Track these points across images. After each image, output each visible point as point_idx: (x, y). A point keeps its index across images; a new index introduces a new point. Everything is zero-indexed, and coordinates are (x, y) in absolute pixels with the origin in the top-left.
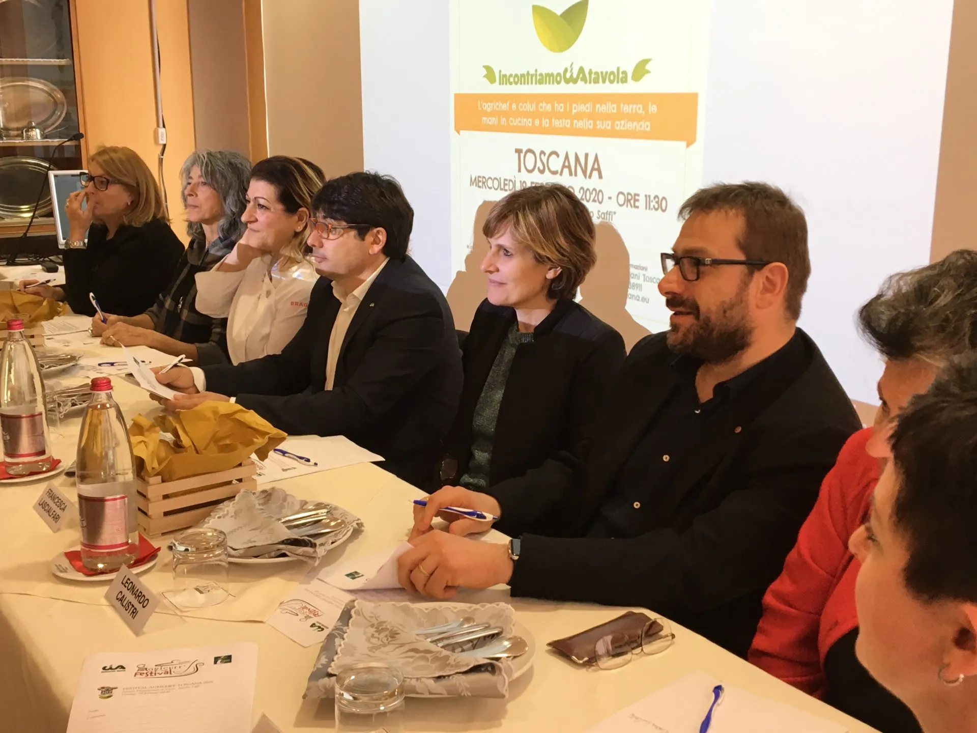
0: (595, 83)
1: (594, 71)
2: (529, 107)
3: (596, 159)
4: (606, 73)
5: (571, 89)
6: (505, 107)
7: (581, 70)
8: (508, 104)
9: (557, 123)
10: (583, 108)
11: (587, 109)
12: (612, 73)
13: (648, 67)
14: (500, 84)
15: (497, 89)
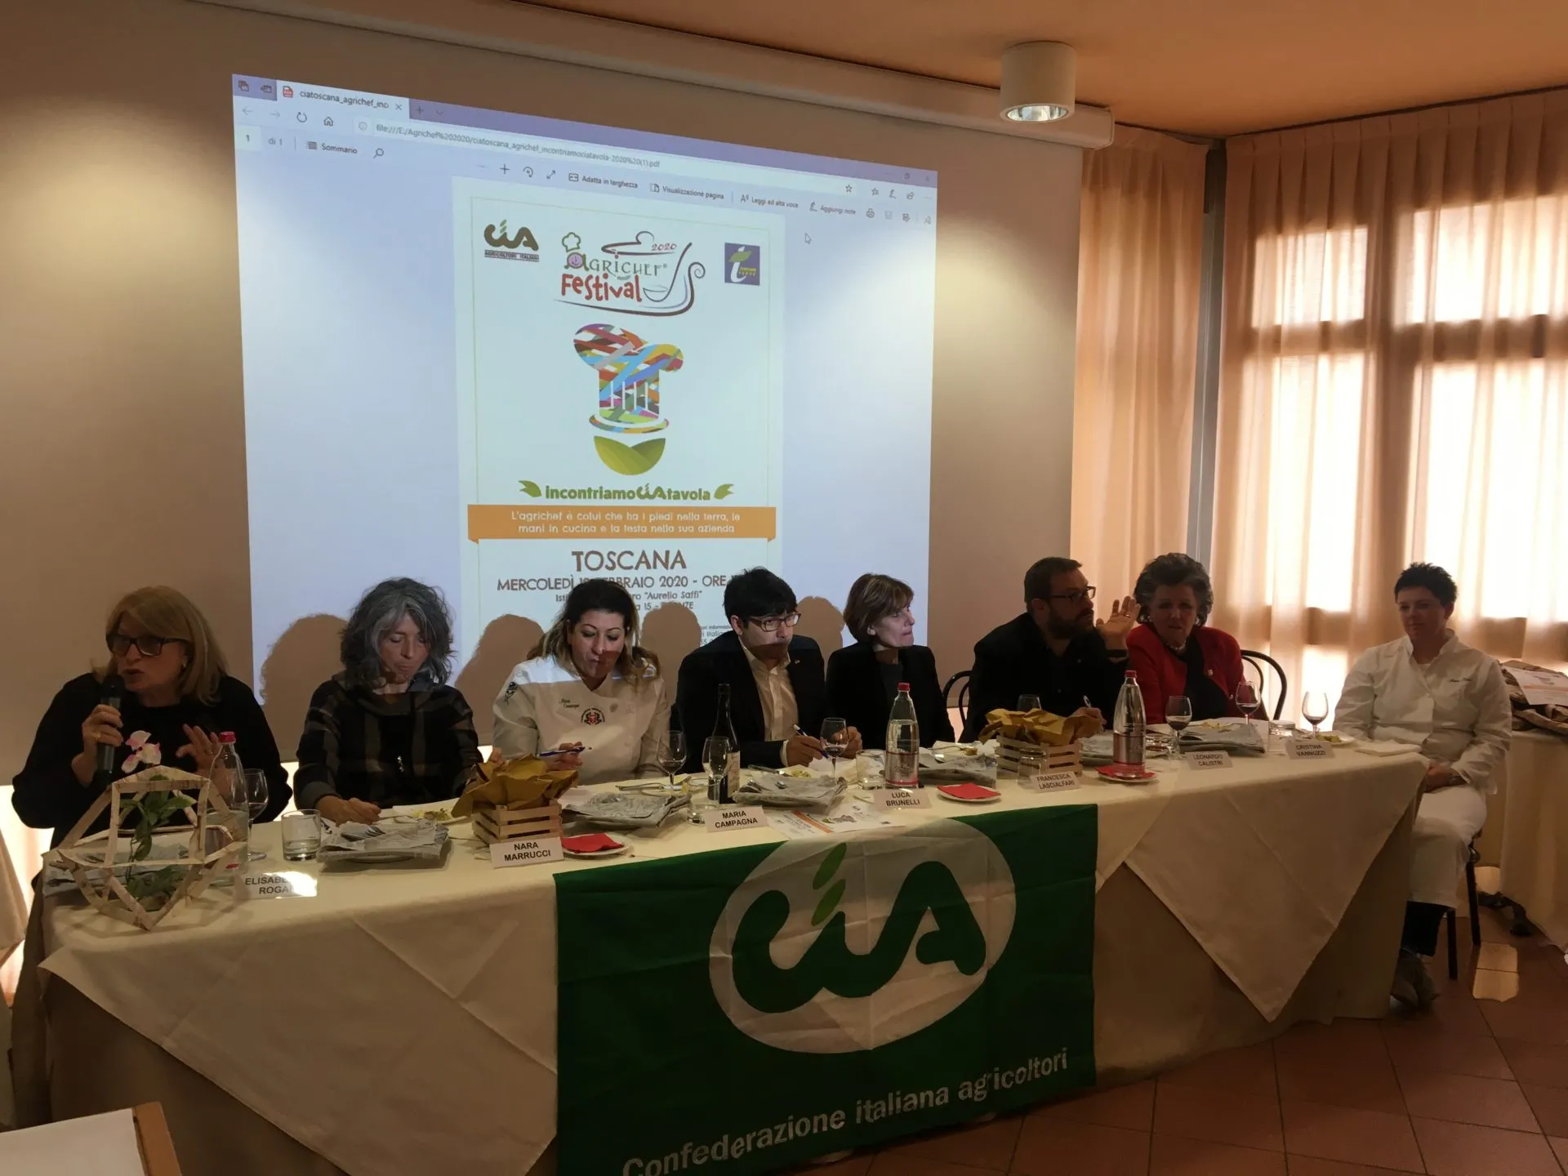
0: (675, 498)
1: (673, 490)
2: (590, 516)
3: (679, 554)
4: (688, 492)
5: (647, 503)
6: (555, 517)
7: (659, 489)
8: (561, 514)
9: (630, 529)
10: (661, 517)
11: (667, 517)
12: (694, 492)
13: (730, 489)
14: (547, 497)
15: (542, 501)
